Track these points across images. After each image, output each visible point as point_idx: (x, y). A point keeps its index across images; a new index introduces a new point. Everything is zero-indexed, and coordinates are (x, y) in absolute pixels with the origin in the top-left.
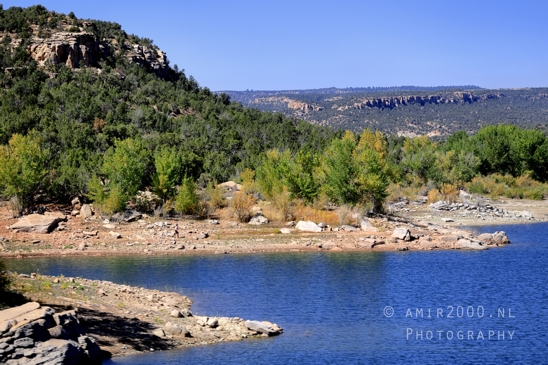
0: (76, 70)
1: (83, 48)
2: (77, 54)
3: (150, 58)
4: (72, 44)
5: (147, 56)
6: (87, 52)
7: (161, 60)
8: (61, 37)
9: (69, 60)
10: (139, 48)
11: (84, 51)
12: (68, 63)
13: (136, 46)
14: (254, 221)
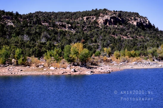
0: (110, 26)
1: (112, 20)
2: (110, 22)
3: (143, 22)
4: (109, 19)
5: (142, 21)
6: (113, 21)
7: (147, 23)
8: (107, 17)
9: (108, 23)
10: (140, 19)
11: (112, 21)
12: (108, 24)
13: (139, 19)
14: (40, 67)
